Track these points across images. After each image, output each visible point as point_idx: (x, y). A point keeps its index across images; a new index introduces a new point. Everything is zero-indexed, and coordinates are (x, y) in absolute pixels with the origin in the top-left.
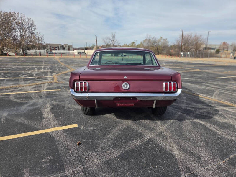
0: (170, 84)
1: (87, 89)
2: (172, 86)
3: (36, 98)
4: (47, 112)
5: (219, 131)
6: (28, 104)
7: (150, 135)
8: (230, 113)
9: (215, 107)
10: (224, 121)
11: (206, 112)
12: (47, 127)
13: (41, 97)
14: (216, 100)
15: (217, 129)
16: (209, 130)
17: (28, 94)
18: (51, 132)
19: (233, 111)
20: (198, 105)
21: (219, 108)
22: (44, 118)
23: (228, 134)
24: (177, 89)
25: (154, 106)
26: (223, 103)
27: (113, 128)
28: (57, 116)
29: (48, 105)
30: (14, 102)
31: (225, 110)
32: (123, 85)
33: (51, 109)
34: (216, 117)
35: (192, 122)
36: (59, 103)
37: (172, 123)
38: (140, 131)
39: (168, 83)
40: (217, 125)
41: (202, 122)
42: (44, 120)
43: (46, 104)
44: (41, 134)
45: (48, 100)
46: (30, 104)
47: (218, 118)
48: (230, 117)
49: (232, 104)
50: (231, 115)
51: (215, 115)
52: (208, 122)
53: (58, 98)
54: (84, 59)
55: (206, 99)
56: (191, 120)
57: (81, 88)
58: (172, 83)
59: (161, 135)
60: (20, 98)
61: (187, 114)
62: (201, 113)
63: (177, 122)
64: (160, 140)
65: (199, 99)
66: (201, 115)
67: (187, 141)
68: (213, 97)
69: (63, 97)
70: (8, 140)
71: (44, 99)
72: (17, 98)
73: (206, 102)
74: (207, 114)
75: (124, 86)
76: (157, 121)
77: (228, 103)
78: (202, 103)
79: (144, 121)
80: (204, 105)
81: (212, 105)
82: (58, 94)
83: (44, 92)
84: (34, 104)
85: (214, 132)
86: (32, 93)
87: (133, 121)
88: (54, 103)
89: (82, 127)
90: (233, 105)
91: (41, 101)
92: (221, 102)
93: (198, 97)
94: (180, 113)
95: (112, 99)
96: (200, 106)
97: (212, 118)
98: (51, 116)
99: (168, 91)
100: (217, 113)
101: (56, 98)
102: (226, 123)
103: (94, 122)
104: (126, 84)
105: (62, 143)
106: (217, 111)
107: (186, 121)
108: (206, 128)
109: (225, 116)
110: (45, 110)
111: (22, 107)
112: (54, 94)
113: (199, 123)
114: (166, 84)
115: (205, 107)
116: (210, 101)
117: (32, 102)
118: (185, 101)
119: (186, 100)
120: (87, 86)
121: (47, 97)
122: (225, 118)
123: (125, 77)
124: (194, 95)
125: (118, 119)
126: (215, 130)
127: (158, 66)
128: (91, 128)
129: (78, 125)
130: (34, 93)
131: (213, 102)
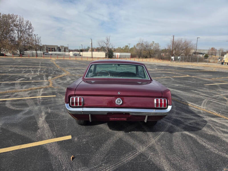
0: (161, 101)
1: (82, 104)
2: (163, 102)
3: (32, 105)
4: (41, 121)
5: (207, 145)
6: (24, 112)
7: (142, 149)
8: (217, 125)
9: (204, 117)
10: (212, 134)
11: (195, 123)
12: (41, 139)
13: (36, 104)
14: (204, 110)
15: (205, 142)
16: (198, 143)
17: (24, 100)
18: (45, 145)
19: (221, 123)
20: (187, 115)
21: (207, 119)
22: (39, 129)
23: (216, 148)
24: (168, 105)
25: (146, 121)
26: (211, 112)
27: (106, 140)
28: (51, 126)
29: (43, 114)
30: (10, 109)
31: (213, 121)
32: (116, 100)
33: (46, 118)
34: (205, 129)
35: (182, 134)
36: (54, 111)
37: (163, 136)
38: (132, 144)
39: (159, 100)
40: (205, 138)
41: (191, 135)
42: (39, 131)
43: (41, 112)
44: (36, 146)
45: (43, 107)
46: (26, 112)
47: (206, 130)
48: (217, 129)
49: (219, 115)
50: (218, 126)
51: (204, 126)
52: (197, 134)
53: (53, 105)
54: (79, 61)
55: (195, 108)
56: (180, 132)
57: (76, 103)
58: (163, 100)
59: (152, 148)
60: (16, 105)
61: (177, 125)
62: (190, 124)
63: (168, 134)
64: (151, 154)
65: (188, 108)
66: (190, 126)
67: (177, 155)
68: (202, 107)
69: (58, 104)
70: (3, 153)
71: (39, 106)
72: (13, 105)
73: (195, 112)
74: (195, 126)
75: (117, 102)
76: (148, 133)
77: (216, 113)
78: (191, 112)
79: (136, 132)
80: (193, 116)
81: (201, 115)
82: (53, 100)
83: (39, 98)
84: (30, 112)
85: (202, 146)
86: (28, 99)
87: (126, 132)
88: (49, 111)
89: (76, 139)
90: (221, 116)
91: (36, 108)
92: (209, 112)
93: (188, 106)
94: (171, 124)
95: (106, 114)
96: (190, 116)
97: (200, 129)
98: (46, 126)
99: (159, 107)
100: (205, 125)
101: (51, 105)
102: (214, 136)
103: (88, 134)
104: (119, 100)
105: (56, 157)
106: (206, 122)
107: (176, 134)
108: (195, 142)
109: (213, 128)
110: (40, 119)
111: (18, 115)
112: (50, 101)
113: (188, 135)
114: (157, 101)
115: (194, 117)
116: (199, 110)
117: (27, 109)
118: (176, 111)
119: (177, 109)
120: (82, 101)
121: (43, 103)
122: (213, 130)
123: (119, 93)
124: (184, 104)
125: (111, 130)
126: (204, 144)
127: (150, 79)
128: (84, 140)
129: (72, 137)
130: (30, 99)
131: (202, 112)
